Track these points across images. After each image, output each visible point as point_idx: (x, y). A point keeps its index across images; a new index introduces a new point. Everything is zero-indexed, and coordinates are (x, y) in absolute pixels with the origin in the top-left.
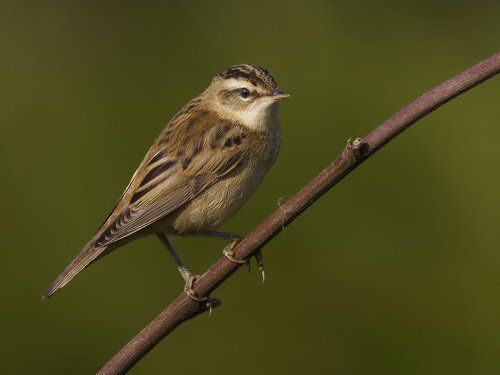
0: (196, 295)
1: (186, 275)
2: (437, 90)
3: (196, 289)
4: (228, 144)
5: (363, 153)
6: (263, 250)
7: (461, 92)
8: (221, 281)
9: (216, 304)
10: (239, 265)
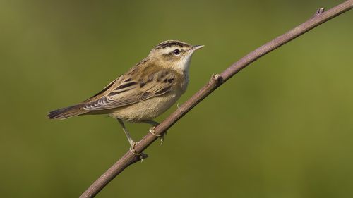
0: (136, 152)
1: (131, 142)
2: (257, 50)
3: (136, 149)
4: (165, 81)
5: (220, 82)
6: (168, 131)
7: (269, 52)
8: (149, 145)
9: (145, 156)
10: (157, 137)
